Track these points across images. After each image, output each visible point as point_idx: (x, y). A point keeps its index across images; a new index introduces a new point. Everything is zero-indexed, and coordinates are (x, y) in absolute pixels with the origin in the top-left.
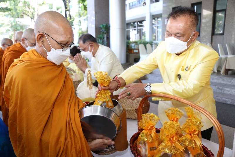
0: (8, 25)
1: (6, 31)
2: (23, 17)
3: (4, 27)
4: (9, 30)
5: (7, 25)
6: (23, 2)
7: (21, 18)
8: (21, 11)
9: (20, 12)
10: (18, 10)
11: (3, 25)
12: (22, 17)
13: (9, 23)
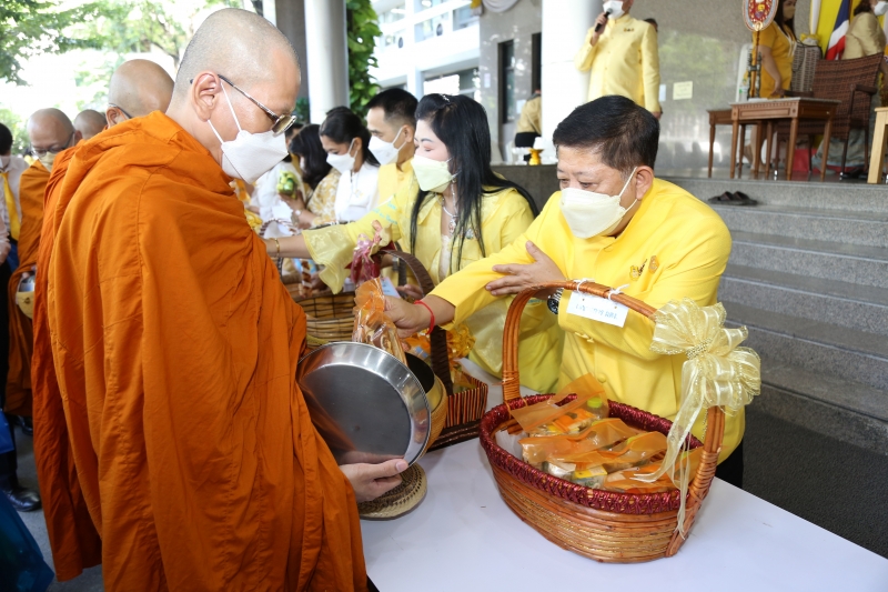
0: (102, 77)
1: (96, 96)
2: (149, 49)
3: (89, 83)
4: (103, 94)
5: (97, 77)
6: (142, 6)
7: (142, 51)
8: (136, 34)
9: (135, 37)
10: (128, 31)
11: (86, 79)
12: (144, 48)
13: (103, 72)
